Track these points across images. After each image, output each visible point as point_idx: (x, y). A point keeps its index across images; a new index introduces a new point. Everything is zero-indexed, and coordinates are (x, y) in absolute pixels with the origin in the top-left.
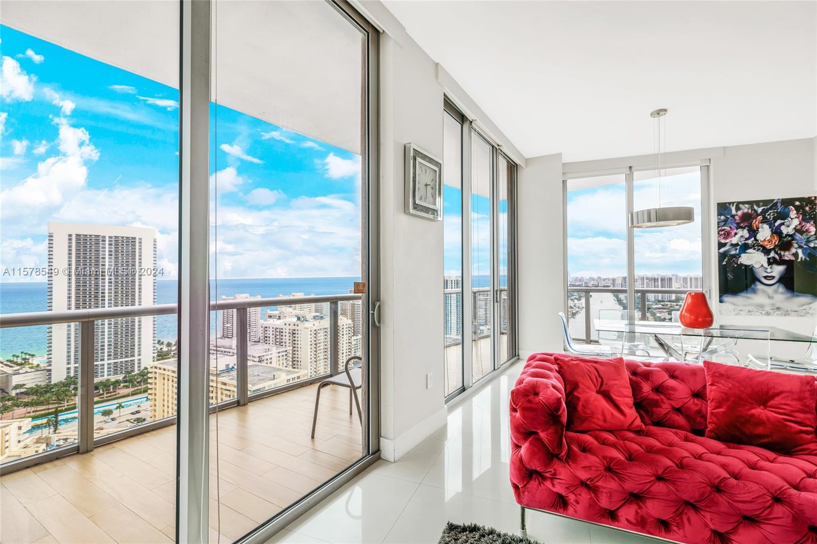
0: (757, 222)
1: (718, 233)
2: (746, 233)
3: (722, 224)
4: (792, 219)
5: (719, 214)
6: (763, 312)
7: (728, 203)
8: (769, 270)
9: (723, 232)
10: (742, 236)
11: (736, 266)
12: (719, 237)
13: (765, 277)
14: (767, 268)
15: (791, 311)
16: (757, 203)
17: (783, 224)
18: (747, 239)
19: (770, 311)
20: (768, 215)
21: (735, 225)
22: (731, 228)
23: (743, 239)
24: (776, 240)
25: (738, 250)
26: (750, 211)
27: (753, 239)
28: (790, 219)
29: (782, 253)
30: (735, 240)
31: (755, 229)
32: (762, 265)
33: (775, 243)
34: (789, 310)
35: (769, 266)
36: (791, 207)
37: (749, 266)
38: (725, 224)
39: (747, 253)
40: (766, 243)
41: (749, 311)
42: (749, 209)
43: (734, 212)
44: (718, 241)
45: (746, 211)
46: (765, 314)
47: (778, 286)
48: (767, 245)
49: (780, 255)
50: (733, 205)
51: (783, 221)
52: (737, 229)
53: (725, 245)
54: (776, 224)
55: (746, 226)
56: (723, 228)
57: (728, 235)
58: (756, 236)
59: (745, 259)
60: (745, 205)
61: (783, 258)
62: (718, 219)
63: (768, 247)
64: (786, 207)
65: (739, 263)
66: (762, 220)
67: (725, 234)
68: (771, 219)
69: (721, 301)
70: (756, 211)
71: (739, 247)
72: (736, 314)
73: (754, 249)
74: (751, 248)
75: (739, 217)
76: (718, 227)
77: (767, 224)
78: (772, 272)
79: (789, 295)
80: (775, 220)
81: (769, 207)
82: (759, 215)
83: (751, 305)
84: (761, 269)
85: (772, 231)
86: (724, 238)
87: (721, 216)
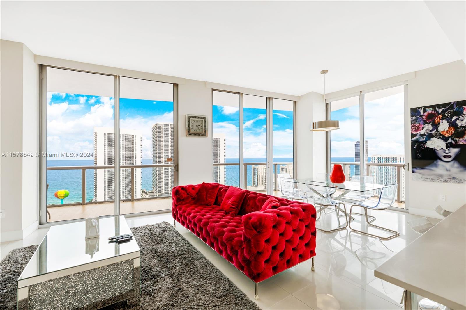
0: (438, 119)
1: (411, 128)
2: (430, 127)
3: (414, 122)
4: (465, 115)
5: (412, 116)
6: (443, 180)
7: (418, 108)
8: (447, 152)
9: (414, 127)
10: (427, 129)
11: (423, 149)
12: (411, 130)
13: (444, 156)
14: (445, 150)
15: (464, 180)
16: (439, 106)
17: (458, 119)
18: (431, 131)
19: (447, 179)
20: (446, 114)
21: (423, 122)
22: (420, 124)
23: (428, 131)
24: (452, 131)
25: (424, 139)
26: (433, 112)
27: (435, 130)
28: (463, 115)
29: (457, 139)
30: (422, 132)
31: (437, 123)
32: (442, 148)
33: (452, 133)
34: (462, 179)
35: (447, 148)
36: (464, 106)
37: (433, 149)
38: (416, 122)
39: (431, 140)
40: (445, 133)
41: (432, 179)
42: (432, 111)
43: (422, 113)
44: (411, 133)
45: (430, 112)
46: (444, 182)
47: (454, 163)
48: (446, 134)
49: (455, 141)
50: (421, 109)
52: (424, 124)
53: (416, 135)
54: (453, 119)
55: (430, 122)
56: (414, 124)
57: (418, 129)
58: (438, 128)
59: (430, 144)
60: (430, 108)
61: (458, 143)
62: (411, 118)
63: (446, 136)
64: (460, 107)
65: (425, 147)
66: (442, 118)
67: (416, 128)
68: (449, 116)
69: (413, 172)
70: (437, 112)
71: (425, 136)
72: (423, 181)
73: (436, 137)
74: (434, 137)
75: (426, 116)
76: (411, 124)
77: (446, 120)
78: (449, 153)
79: (462, 169)
80: (452, 116)
81: (447, 108)
82: (440, 114)
83: (434, 175)
84: (441, 150)
85: (449, 124)
86: (415, 131)
87: (413, 117)
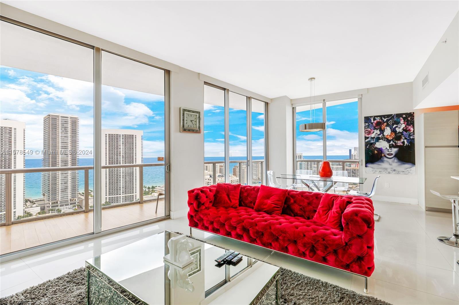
0: (384, 126)
1: (365, 132)
2: (378, 132)
3: (367, 127)
4: (401, 124)
5: (365, 122)
6: (387, 172)
7: (370, 117)
8: (390, 151)
9: (367, 132)
10: (376, 133)
11: (373, 148)
12: (365, 134)
13: (388, 154)
14: (389, 150)
15: (401, 171)
16: (384, 116)
17: (397, 127)
18: (379, 135)
19: (390, 171)
20: (389, 122)
21: (373, 128)
22: (371, 129)
23: (377, 135)
24: (393, 135)
25: (374, 141)
26: (380, 120)
27: (382, 135)
28: (400, 124)
29: (397, 142)
30: (373, 135)
31: (383, 129)
32: (386, 148)
33: (393, 137)
34: (400, 171)
35: (390, 148)
36: (401, 118)
37: (380, 148)
38: (368, 127)
39: (379, 142)
40: (388, 137)
41: (380, 171)
42: (380, 119)
43: (372, 121)
44: (365, 136)
45: (378, 120)
46: (388, 173)
47: (395, 159)
48: (389, 138)
49: (395, 143)
50: (372, 118)
51: (397, 125)
52: (374, 130)
53: (368, 138)
54: (394, 127)
55: (378, 128)
56: (367, 129)
57: (370, 133)
58: (383, 133)
59: (378, 145)
60: (378, 118)
61: (397, 144)
62: (365, 125)
63: (389, 139)
64: (398, 118)
65: (375, 147)
66: (386, 125)
67: (368, 132)
68: (391, 124)
69: (366, 166)
70: (383, 121)
71: (375, 139)
72: (373, 173)
73: (383, 140)
74: (381, 139)
75: (375, 124)
76: (365, 129)
77: (389, 127)
78: (391, 151)
79: (400, 163)
80: (393, 124)
81: (390, 118)
82: (385, 123)
83: (381, 168)
84: (386, 150)
85: (391, 130)
86: (368, 135)
87: (366, 123)
